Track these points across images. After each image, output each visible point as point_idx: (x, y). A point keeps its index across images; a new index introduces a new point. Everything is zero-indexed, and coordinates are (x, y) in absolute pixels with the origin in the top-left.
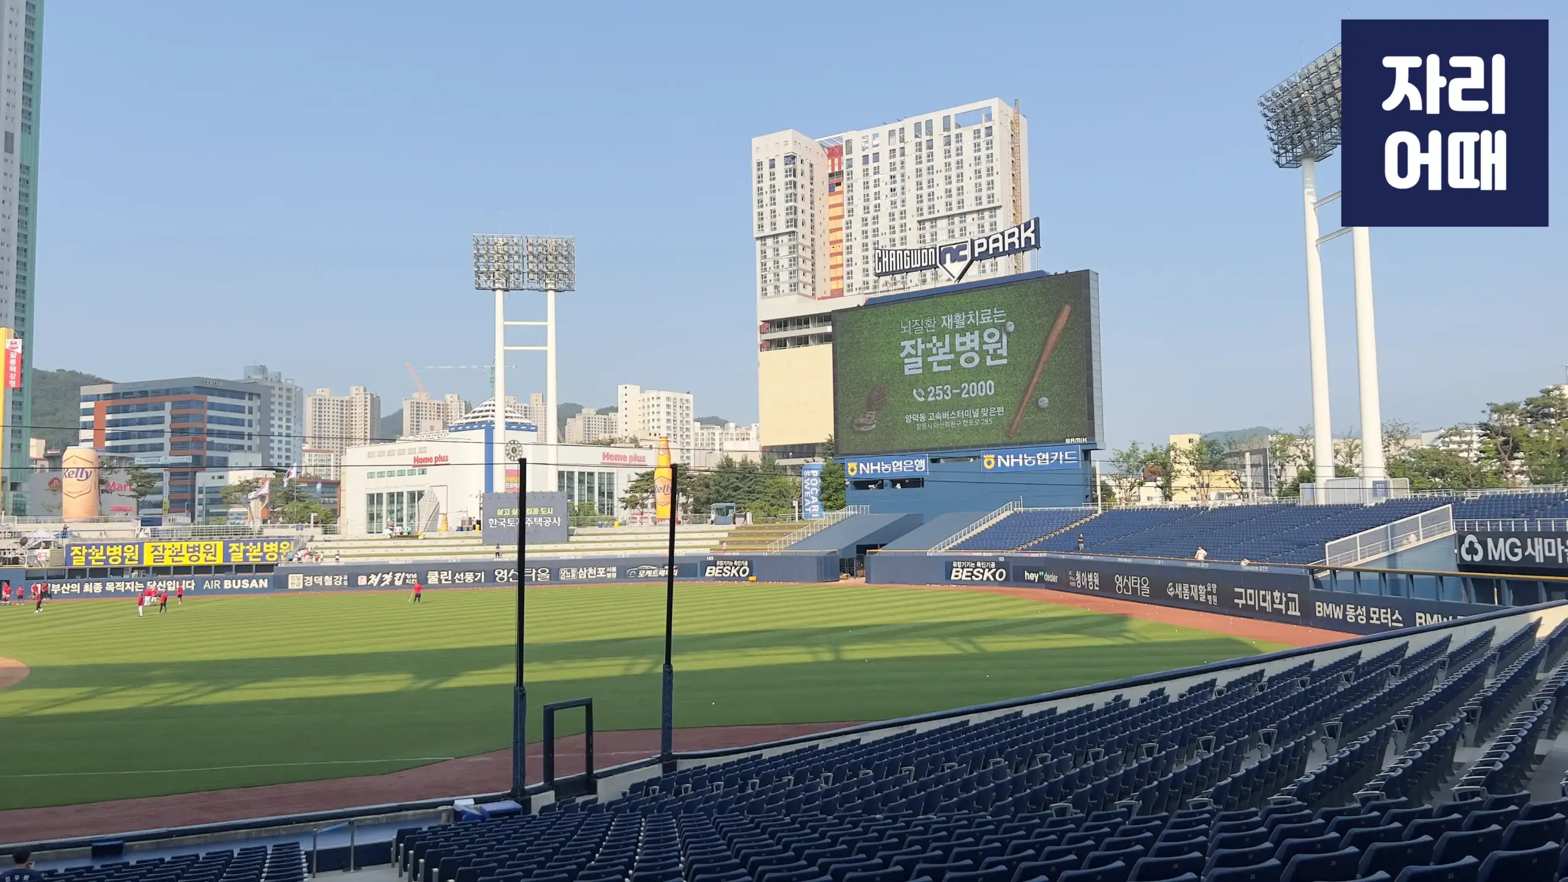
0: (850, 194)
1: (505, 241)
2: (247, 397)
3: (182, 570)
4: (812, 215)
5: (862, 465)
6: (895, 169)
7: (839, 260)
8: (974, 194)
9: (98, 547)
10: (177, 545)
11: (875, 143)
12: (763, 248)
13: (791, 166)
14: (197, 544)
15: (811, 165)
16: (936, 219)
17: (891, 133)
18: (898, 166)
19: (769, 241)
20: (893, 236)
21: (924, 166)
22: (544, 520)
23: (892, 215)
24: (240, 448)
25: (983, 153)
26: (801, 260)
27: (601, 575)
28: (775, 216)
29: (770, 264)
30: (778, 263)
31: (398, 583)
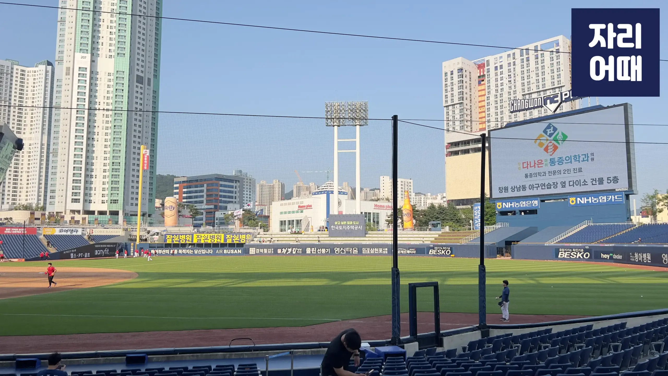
1: (339, 104)
2: (234, 182)
3: (207, 246)
4: (471, 95)
5: (504, 204)
6: (510, 72)
7: (483, 115)
8: (550, 81)
9: (176, 235)
10: (206, 235)
11: (500, 61)
12: (448, 111)
13: (461, 73)
14: (214, 235)
15: (470, 73)
16: (531, 93)
17: (509, 56)
18: (512, 70)
19: (450, 108)
22: (355, 227)
23: (509, 93)
24: (232, 202)
25: (555, 62)
26: (465, 115)
27: (381, 252)
28: (453, 96)
29: (451, 118)
30: (454, 117)
31: (294, 253)
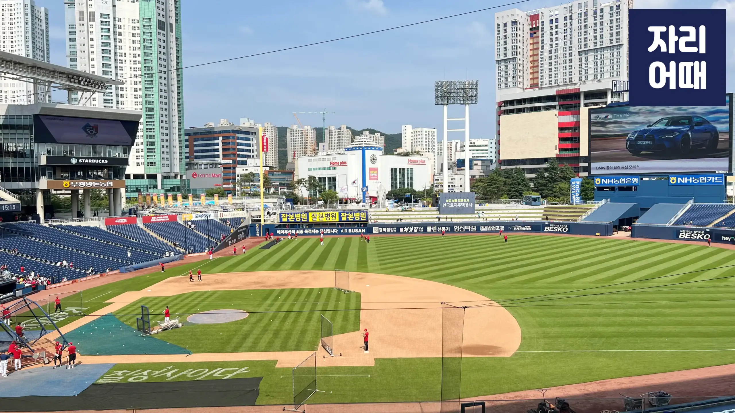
0: (543, 38)
2: (251, 134)
4: (523, 49)
5: (603, 180)
6: (566, 26)
7: (534, 70)
8: (608, 38)
9: (291, 214)
10: (321, 213)
11: (557, 13)
12: (500, 65)
13: (515, 26)
15: (523, 25)
16: (588, 50)
17: (565, 8)
18: (569, 24)
19: (503, 62)
20: (565, 59)
21: (583, 24)
22: (465, 204)
23: (565, 48)
24: (249, 156)
25: (615, 18)
26: (518, 71)
28: (506, 50)
29: (503, 73)
30: (507, 72)
31: (415, 231)
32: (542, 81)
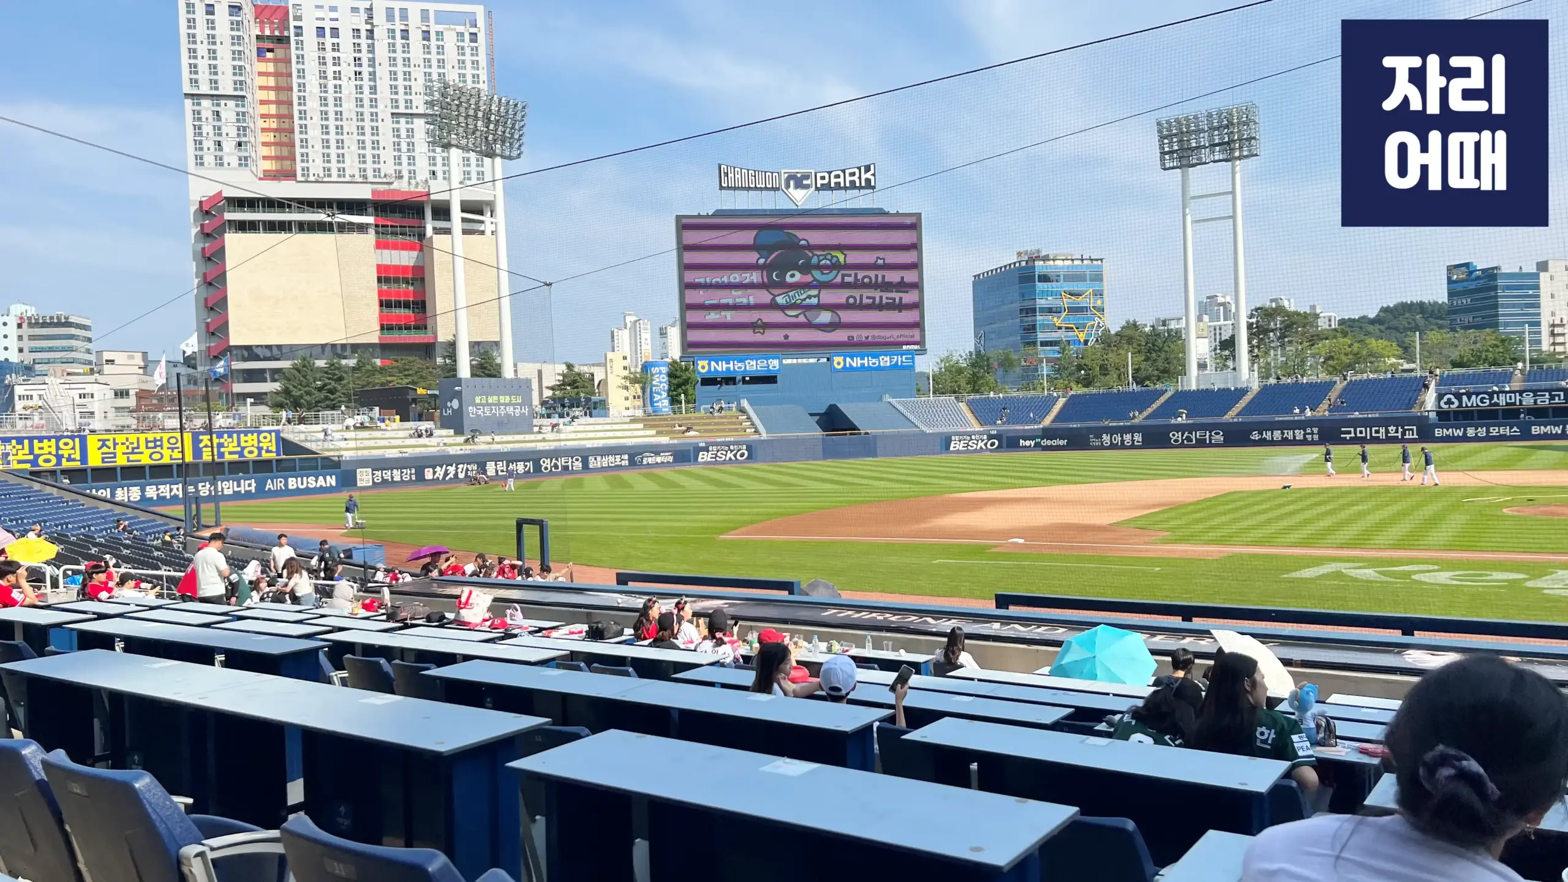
0: (300, 66)
5: (713, 363)
6: (360, 51)
9: (21, 441)
10: (133, 438)
11: (334, 15)
12: (196, 108)
13: (238, 18)
15: (249, 22)
16: (413, 115)
17: (354, 10)
18: (364, 48)
19: (206, 103)
20: (360, 124)
21: (399, 55)
22: (514, 409)
23: (359, 102)
25: (468, 58)
27: (618, 463)
29: (207, 129)
30: (220, 129)
32: (305, 165)
